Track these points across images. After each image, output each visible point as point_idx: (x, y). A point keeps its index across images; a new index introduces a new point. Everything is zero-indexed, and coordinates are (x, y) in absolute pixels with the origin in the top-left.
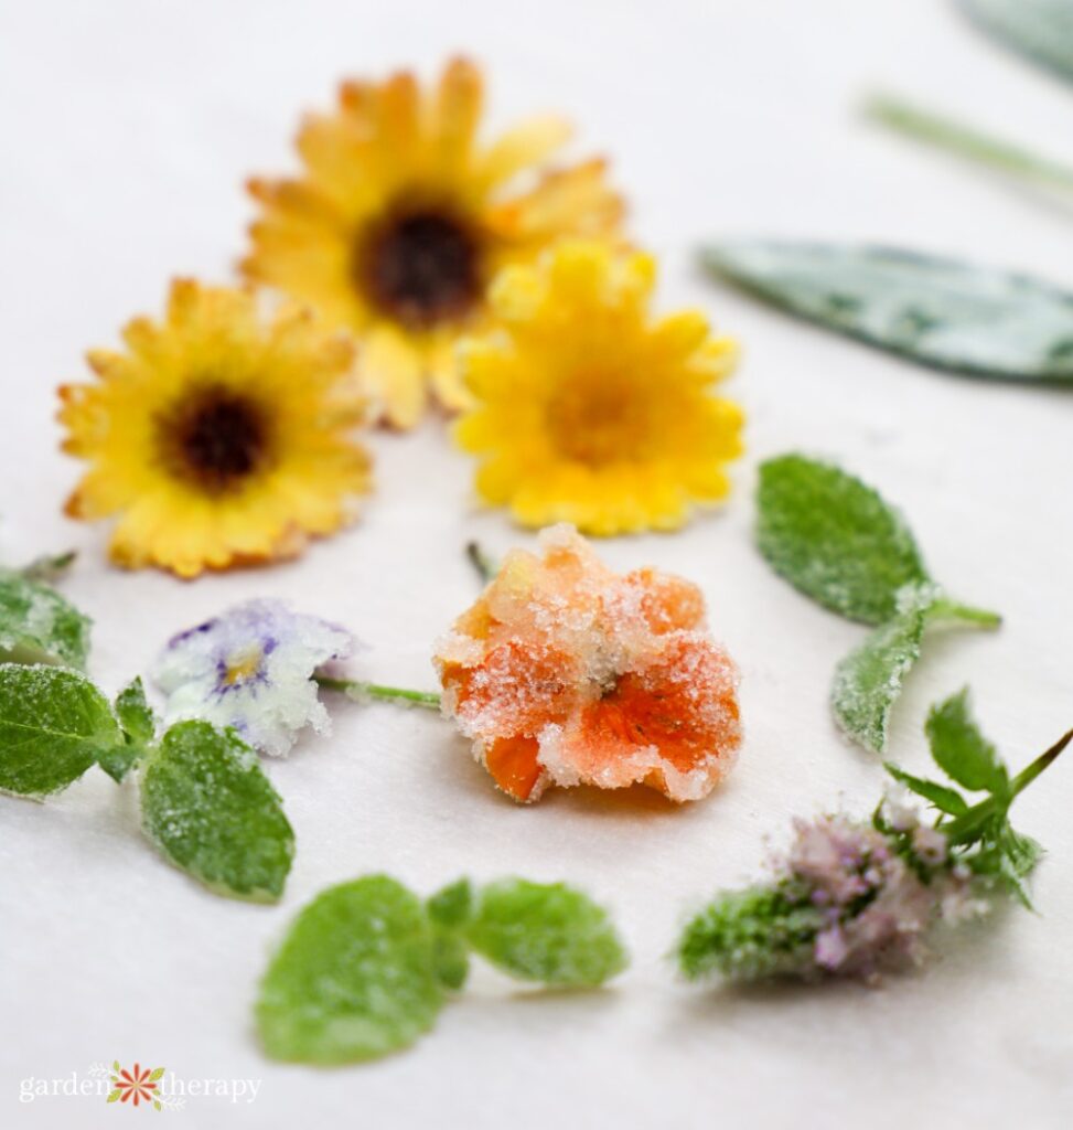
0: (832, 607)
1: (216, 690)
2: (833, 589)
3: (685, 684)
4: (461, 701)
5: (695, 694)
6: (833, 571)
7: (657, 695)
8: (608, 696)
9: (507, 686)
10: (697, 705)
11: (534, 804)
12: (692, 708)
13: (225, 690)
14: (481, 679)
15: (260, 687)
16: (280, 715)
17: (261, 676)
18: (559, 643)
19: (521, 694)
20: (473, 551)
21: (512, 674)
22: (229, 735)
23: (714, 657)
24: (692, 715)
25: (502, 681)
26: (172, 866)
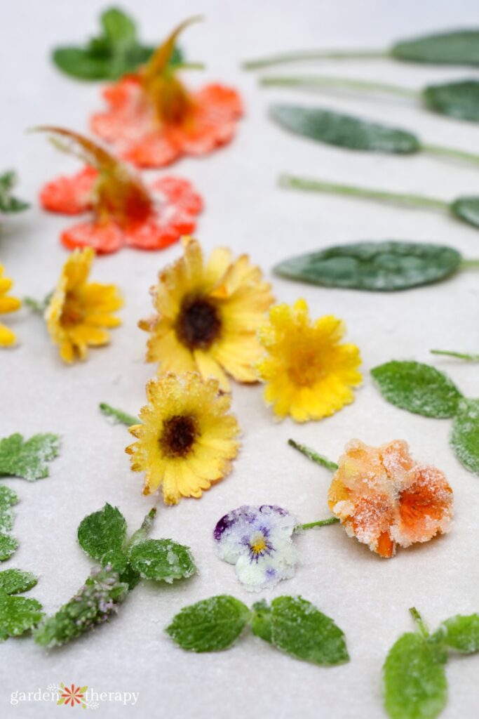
0: (428, 415)
1: (252, 558)
2: (427, 409)
3: (426, 486)
4: (354, 529)
5: (433, 489)
6: (423, 401)
7: (417, 493)
8: (401, 500)
9: (369, 516)
10: (434, 493)
11: (395, 556)
12: (433, 495)
13: (257, 558)
14: (359, 518)
15: (272, 552)
16: (285, 561)
17: (270, 548)
18: (381, 492)
19: (375, 518)
20: (292, 443)
21: (370, 511)
22: (300, 600)
23: (433, 471)
24: (434, 497)
25: (368, 515)
26: (297, 659)
